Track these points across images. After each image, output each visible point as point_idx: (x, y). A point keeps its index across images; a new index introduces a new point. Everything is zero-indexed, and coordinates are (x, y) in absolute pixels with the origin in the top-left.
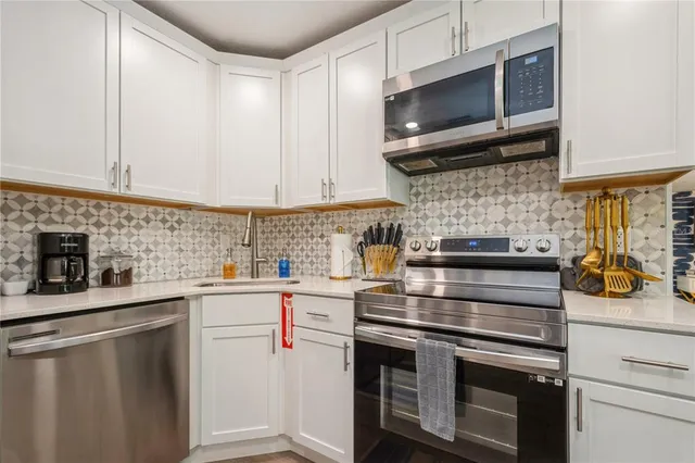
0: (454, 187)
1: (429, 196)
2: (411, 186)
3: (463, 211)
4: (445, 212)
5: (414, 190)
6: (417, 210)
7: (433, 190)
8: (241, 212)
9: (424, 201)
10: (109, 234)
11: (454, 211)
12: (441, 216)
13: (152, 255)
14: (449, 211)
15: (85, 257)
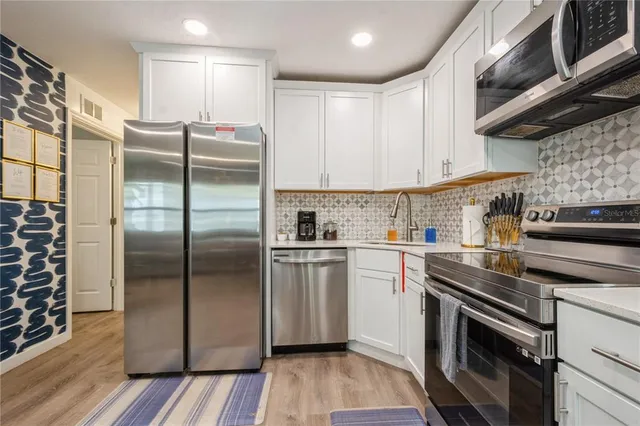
0: (587, 144)
1: (558, 160)
2: (540, 150)
3: (597, 172)
4: (576, 175)
5: (543, 155)
6: (545, 176)
7: (563, 151)
8: (395, 192)
9: (553, 166)
10: (329, 211)
11: (586, 174)
12: (572, 181)
13: (350, 223)
14: (581, 174)
15: (314, 223)
